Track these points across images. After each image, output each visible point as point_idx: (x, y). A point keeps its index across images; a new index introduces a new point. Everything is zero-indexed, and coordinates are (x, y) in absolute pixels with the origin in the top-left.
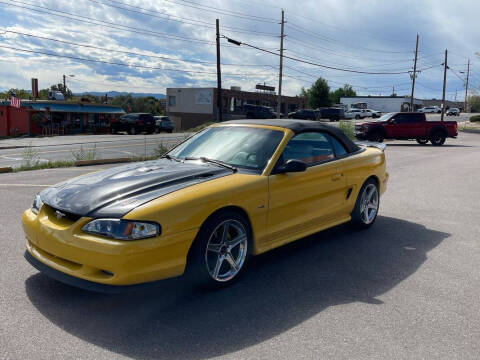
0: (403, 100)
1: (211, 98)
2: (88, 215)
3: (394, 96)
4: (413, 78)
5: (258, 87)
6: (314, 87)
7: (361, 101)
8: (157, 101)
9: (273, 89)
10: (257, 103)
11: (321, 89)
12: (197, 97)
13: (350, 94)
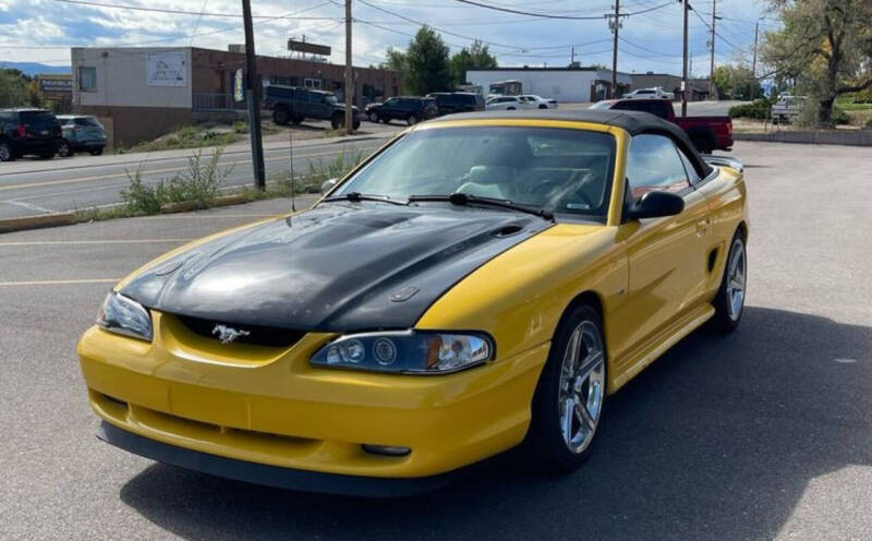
0: (593, 76)
1: (186, 73)
2: (322, 327)
3: (575, 67)
4: (615, 27)
5: (293, 45)
6: (413, 48)
7: (511, 78)
8: (29, 79)
9: (326, 50)
10: (293, 81)
11: (428, 51)
12: (151, 68)
13: (485, 62)
